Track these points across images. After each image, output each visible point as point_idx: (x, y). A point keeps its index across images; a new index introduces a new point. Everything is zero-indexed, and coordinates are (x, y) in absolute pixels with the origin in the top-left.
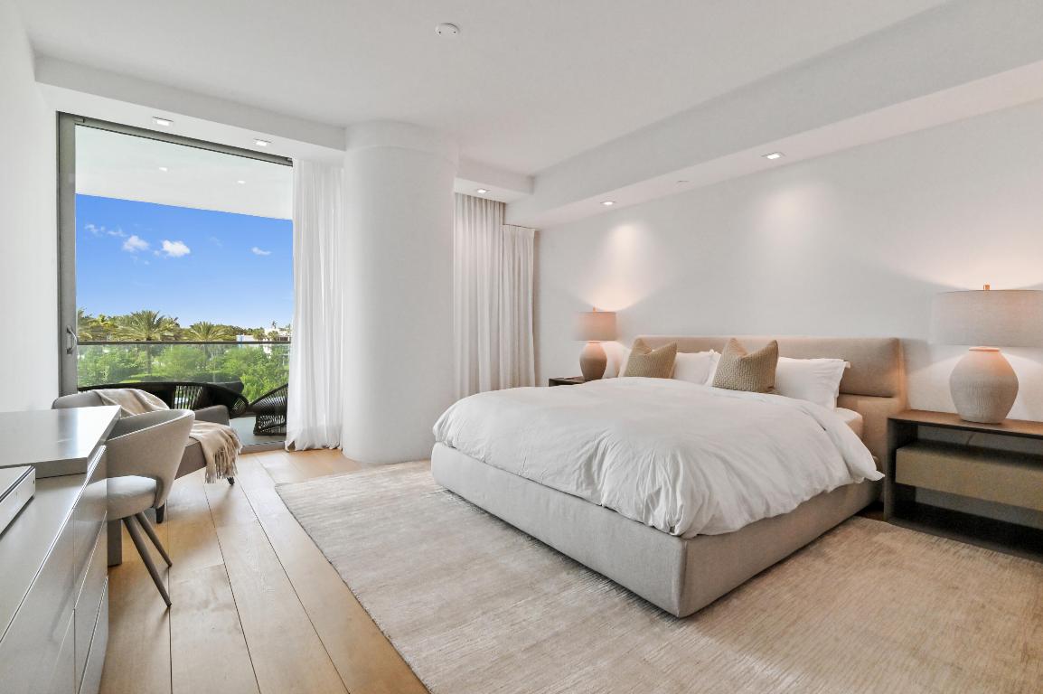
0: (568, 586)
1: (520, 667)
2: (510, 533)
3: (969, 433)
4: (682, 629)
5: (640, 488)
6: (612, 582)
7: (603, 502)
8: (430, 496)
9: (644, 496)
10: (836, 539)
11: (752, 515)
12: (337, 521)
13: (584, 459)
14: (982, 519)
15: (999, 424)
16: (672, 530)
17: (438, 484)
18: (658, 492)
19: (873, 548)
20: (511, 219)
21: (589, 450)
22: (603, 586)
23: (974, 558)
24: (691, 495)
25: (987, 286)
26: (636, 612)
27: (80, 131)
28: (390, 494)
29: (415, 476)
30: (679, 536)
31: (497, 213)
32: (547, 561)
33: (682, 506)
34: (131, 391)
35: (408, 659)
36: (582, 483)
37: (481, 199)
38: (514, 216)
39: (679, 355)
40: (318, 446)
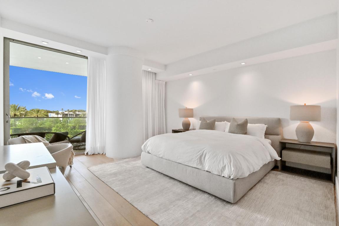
0: (196, 196)
1: (191, 222)
2: (172, 180)
3: (300, 145)
4: (234, 207)
5: (219, 164)
6: (209, 194)
7: (206, 170)
8: (141, 169)
9: (221, 167)
10: (267, 178)
11: (250, 172)
12: (114, 179)
13: (199, 156)
14: (305, 170)
15: (309, 143)
16: (230, 177)
17: (143, 165)
18: (225, 166)
19: (278, 180)
20: (158, 78)
21: (200, 154)
22: (206, 196)
23: (306, 181)
24: (236, 167)
25: (305, 104)
26: (219, 203)
27: (11, 44)
28: (128, 169)
29: (134, 162)
30: (232, 179)
31: (154, 76)
32: (187, 189)
33: (233, 171)
34: (34, 136)
35: (157, 222)
36: (198, 164)
37: (148, 72)
38: (159, 77)
39: (216, 123)
40: (96, 153)
